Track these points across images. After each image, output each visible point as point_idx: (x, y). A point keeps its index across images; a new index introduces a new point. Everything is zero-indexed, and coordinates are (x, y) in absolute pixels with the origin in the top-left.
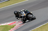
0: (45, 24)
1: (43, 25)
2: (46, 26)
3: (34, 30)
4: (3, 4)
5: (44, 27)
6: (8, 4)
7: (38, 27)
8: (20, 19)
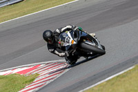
0: (123, 72)
1: (117, 74)
2: (127, 78)
3: (92, 89)
4: (3, 13)
5: (120, 81)
6: (17, 12)
7: (103, 81)
8: (60, 54)
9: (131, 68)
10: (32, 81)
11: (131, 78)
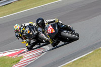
0: (84, 55)
2: (87, 60)
5: (82, 61)
6: (7, 11)
7: (70, 62)
9: (91, 52)
10: (18, 61)
11: (91, 60)
